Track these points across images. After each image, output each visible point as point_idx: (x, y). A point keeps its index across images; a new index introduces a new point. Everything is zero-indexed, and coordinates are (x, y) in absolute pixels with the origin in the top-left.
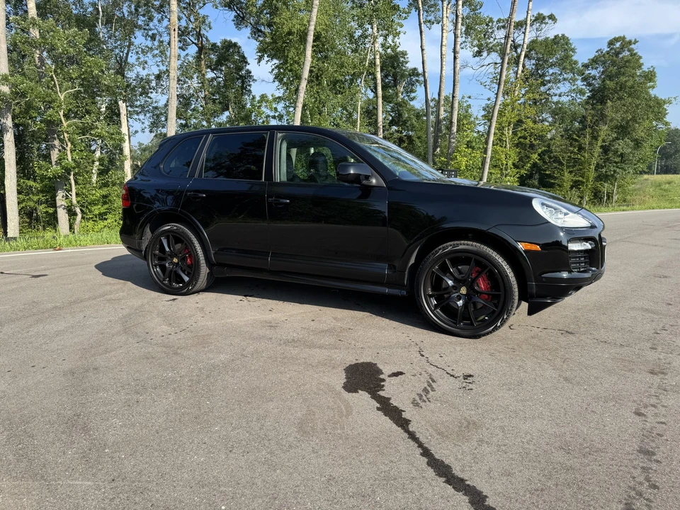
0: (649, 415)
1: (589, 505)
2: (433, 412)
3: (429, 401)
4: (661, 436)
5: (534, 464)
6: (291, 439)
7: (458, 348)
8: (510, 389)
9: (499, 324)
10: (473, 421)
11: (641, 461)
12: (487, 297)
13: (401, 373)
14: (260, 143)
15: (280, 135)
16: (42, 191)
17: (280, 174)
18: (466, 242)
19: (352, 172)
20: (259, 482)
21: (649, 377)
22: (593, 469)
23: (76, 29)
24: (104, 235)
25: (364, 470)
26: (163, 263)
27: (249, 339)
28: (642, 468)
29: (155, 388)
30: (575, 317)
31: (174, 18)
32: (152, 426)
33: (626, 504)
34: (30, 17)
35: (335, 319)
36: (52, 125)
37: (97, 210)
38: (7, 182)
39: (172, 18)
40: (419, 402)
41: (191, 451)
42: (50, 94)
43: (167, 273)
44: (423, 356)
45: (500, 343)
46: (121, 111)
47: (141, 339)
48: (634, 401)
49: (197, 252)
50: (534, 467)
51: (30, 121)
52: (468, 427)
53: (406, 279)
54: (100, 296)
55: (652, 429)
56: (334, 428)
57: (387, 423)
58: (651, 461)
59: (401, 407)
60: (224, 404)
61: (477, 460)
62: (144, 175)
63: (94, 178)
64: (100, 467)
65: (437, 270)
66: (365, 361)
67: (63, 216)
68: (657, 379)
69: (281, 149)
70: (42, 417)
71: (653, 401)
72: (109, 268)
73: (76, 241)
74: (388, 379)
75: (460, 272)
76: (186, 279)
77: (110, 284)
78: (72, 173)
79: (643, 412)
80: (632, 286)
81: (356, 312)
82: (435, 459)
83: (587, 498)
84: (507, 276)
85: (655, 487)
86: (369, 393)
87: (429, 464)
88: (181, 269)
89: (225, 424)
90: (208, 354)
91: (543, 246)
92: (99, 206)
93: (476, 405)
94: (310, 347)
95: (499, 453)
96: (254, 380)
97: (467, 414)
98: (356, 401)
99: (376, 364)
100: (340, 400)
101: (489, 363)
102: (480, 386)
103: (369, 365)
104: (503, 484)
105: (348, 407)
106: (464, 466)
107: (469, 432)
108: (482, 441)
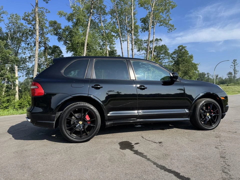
0: (219, 148)
1: (212, 172)
2: (153, 153)
4: (226, 153)
5: (191, 163)
6: (108, 164)
7: (154, 135)
8: (175, 145)
11: (222, 160)
13: (138, 143)
20: (101, 177)
21: (216, 139)
22: (209, 163)
25: (136, 170)
28: (223, 161)
29: (52, 154)
32: (55, 165)
33: (222, 171)
37: (5, 105)
41: (73, 171)
44: (144, 138)
48: (214, 145)
50: (191, 164)
52: (166, 155)
55: (222, 151)
56: (122, 160)
57: (138, 157)
58: (225, 159)
59: (142, 152)
60: (80, 156)
61: (172, 164)
64: (40, 179)
68: (218, 139)
71: (219, 144)
74: (134, 145)
79: (217, 147)
82: (159, 165)
83: (210, 171)
85: (229, 166)
86: (130, 149)
87: (157, 166)
89: (82, 162)
92: (6, 103)
93: (166, 150)
95: (179, 161)
96: (88, 149)
97: (164, 152)
98: (126, 152)
99: (129, 141)
100: (120, 152)
101: (166, 138)
102: (165, 145)
103: (126, 142)
104: (183, 169)
105: (124, 154)
106: (168, 166)
107: (167, 157)
108: (172, 159)
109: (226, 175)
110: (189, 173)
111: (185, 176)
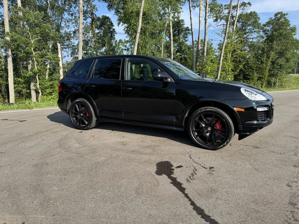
0: (293, 186)
2: (196, 184)
3: (194, 179)
6: (132, 197)
7: (207, 155)
8: (230, 174)
9: (225, 144)
10: (213, 189)
11: (290, 208)
12: (220, 132)
13: (181, 166)
14: (119, 63)
15: (127, 59)
16: (24, 83)
17: (128, 77)
18: (211, 107)
19: (159, 76)
20: (118, 216)
21: (293, 169)
22: (268, 212)
23: (38, 12)
24: (51, 103)
25: (164, 211)
26: (76, 116)
27: (114, 150)
28: (291, 211)
29: (73, 173)
30: (260, 140)
31: (81, 6)
32: (71, 190)
34: (18, 7)
35: (152, 141)
36: (28, 54)
37: (48, 91)
38: (9, 79)
39: (80, 6)
40: (189, 180)
41: (88, 202)
42: (27, 41)
43: (78, 120)
44: (191, 158)
45: (226, 152)
46: (58, 48)
47: (67, 150)
48: (287, 180)
49: (91, 111)
50: (241, 211)
51: (19, 52)
52: (211, 191)
53: (183, 124)
54: (49, 130)
55: (295, 193)
56: (152, 192)
57: (175, 189)
58: (295, 208)
59: (182, 182)
60: (103, 180)
61: (215, 207)
62: (68, 77)
63: (47, 77)
64: (48, 209)
65: (197, 119)
66: (165, 161)
67: (33, 94)
68: (297, 169)
69: (128, 65)
70: (23, 186)
71: (295, 179)
72: (53, 118)
73: (39, 105)
74: (175, 169)
75: (208, 120)
76: (87, 123)
77: (53, 125)
78: (37, 75)
79: (291, 185)
80: (286, 126)
81: (161, 138)
82: (197, 207)
84: (229, 122)
85: (297, 220)
86: (167, 176)
87: (194, 209)
88: (84, 118)
89: (103, 189)
90: (96, 157)
91: (245, 109)
92: (49, 89)
93: (215, 181)
94: (141, 154)
95: (226, 204)
96: (116, 169)
97: (211, 186)
98: (161, 179)
99: (170, 162)
100: (154, 179)
101: (221, 162)
102: (217, 173)
103: (167, 162)
104: (227, 218)
105: (158, 182)
106: (209, 210)
107: (212, 194)
108: (218, 198)
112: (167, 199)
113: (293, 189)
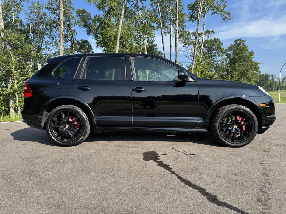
0: (265, 163)
1: (246, 191)
2: (180, 165)
3: (178, 162)
4: (270, 169)
6: (124, 175)
7: (188, 146)
8: (210, 158)
10: (197, 167)
11: (264, 177)
13: (166, 154)
16: (3, 101)
20: (113, 189)
21: (263, 153)
22: (246, 180)
23: (21, 34)
25: (155, 183)
28: (265, 179)
29: (64, 162)
32: (65, 174)
33: (260, 190)
34: (1, 28)
36: (9, 73)
39: (61, 30)
40: (174, 163)
41: (83, 181)
42: (9, 60)
44: (174, 149)
46: (39, 68)
48: (259, 160)
50: (223, 180)
52: (195, 169)
55: (266, 167)
56: (141, 171)
57: (162, 169)
58: (268, 177)
59: (168, 164)
60: (94, 166)
61: (200, 179)
64: (45, 187)
67: (12, 111)
68: (266, 153)
70: (16, 173)
71: (266, 159)
74: (161, 156)
78: (17, 93)
79: (262, 163)
82: (184, 179)
83: (245, 189)
85: (270, 184)
86: (154, 160)
87: (181, 181)
89: (96, 172)
90: (84, 151)
93: (197, 163)
95: (209, 177)
96: (106, 158)
97: (194, 166)
98: (149, 163)
99: (155, 152)
100: (142, 163)
102: (198, 157)
103: (152, 152)
104: (212, 186)
105: (146, 165)
106: (195, 181)
107: (196, 171)
108: (201, 173)
109: (264, 195)
110: (218, 190)
111: (212, 194)
112: (156, 175)
113: (265, 165)
